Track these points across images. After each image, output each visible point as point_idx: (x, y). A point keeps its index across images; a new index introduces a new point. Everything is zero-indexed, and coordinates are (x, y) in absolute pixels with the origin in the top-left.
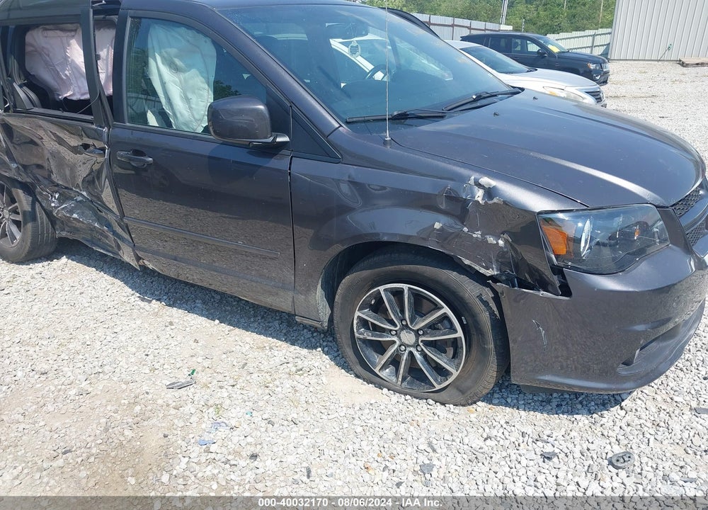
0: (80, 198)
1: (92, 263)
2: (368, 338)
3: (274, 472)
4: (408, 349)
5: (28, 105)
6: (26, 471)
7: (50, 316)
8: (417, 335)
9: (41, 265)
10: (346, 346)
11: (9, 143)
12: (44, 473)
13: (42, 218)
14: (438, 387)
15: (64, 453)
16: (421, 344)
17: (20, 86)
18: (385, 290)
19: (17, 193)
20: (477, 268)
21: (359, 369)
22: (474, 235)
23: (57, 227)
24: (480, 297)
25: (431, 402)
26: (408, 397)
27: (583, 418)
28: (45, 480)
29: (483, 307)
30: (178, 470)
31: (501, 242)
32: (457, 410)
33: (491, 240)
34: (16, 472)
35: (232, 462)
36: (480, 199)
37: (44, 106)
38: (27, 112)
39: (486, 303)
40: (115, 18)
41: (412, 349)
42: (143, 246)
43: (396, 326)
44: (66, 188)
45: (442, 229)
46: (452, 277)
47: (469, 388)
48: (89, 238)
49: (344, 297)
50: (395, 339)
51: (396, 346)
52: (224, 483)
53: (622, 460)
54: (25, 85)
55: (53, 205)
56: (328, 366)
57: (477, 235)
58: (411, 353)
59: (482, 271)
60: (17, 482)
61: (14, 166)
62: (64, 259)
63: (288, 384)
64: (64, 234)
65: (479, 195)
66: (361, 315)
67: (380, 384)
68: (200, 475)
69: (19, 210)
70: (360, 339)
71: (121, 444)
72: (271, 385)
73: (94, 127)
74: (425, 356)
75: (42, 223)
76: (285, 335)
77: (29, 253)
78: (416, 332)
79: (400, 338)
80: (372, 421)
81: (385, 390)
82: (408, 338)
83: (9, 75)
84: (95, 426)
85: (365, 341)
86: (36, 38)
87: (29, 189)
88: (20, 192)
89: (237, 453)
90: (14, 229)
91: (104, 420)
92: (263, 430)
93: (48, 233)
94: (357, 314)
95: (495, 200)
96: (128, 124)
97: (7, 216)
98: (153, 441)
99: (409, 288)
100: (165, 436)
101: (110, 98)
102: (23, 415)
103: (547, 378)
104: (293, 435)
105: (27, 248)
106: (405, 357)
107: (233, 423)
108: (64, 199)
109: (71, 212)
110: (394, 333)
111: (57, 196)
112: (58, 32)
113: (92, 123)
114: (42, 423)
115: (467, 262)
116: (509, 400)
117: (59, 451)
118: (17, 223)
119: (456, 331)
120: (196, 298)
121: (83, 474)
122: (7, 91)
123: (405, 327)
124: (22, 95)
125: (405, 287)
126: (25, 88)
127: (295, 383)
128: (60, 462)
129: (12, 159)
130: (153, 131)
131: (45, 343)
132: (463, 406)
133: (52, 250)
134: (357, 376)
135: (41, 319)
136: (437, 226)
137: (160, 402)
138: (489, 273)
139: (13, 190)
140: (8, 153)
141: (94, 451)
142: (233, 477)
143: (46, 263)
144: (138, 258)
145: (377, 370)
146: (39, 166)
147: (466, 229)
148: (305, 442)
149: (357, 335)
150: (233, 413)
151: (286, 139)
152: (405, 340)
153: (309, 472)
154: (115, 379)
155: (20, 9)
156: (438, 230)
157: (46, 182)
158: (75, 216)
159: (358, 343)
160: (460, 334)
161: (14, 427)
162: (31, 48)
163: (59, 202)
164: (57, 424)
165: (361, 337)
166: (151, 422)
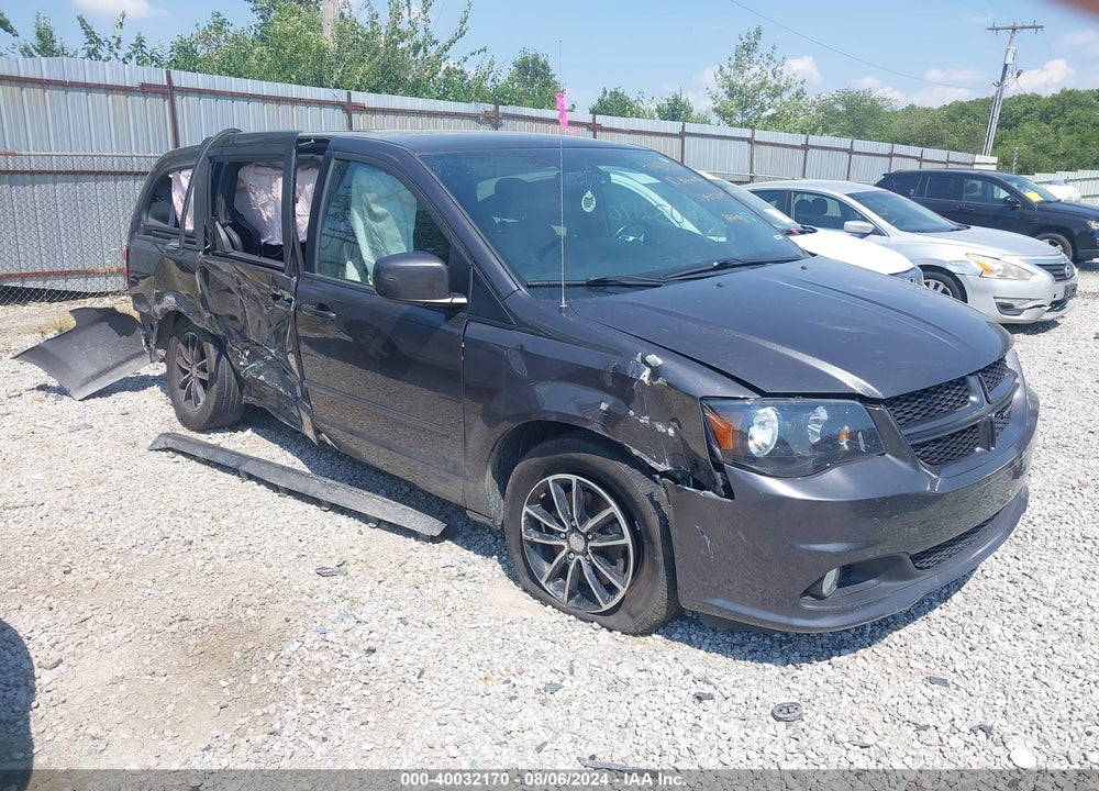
0: (270, 358)
1: (279, 438)
2: (536, 540)
3: (384, 668)
4: (577, 557)
5: (228, 248)
6: (138, 631)
7: (214, 489)
8: (587, 541)
9: (222, 435)
10: (514, 551)
11: (205, 289)
12: (156, 635)
13: (229, 379)
14: (606, 607)
15: (180, 621)
16: (589, 551)
17: (223, 226)
18: (554, 481)
19: (208, 348)
20: (647, 460)
21: (527, 580)
22: (641, 421)
23: (244, 391)
24: (651, 496)
25: (596, 625)
26: (572, 617)
27: (774, 667)
28: (154, 642)
29: (652, 509)
30: (287, 652)
31: (671, 431)
32: (623, 638)
33: (660, 427)
34: (129, 631)
35: (344, 653)
36: (646, 380)
37: (247, 250)
38: (226, 256)
39: (657, 505)
40: (321, 157)
41: (580, 557)
42: (338, 422)
43: (565, 527)
44: (257, 344)
45: (608, 411)
46: (621, 469)
47: (639, 612)
48: (276, 407)
49: (515, 488)
50: (564, 543)
51: (564, 552)
52: (328, 671)
53: (785, 711)
54: (229, 225)
55: (242, 363)
56: (496, 576)
57: (645, 420)
58: (579, 562)
59: (654, 464)
60: (128, 639)
61: (207, 315)
62: (249, 432)
63: (442, 586)
64: (251, 400)
65: (645, 375)
66: (529, 511)
67: (545, 599)
68: (307, 659)
69: (207, 368)
70: (527, 541)
71: (240, 622)
72: (421, 586)
73: (284, 275)
74: (594, 568)
75: (229, 385)
76: (465, 537)
77: (211, 419)
78: (585, 536)
79: (568, 542)
80: (517, 636)
81: (550, 607)
82: (577, 543)
83: (215, 214)
84: (220, 601)
85: (533, 545)
86: (248, 176)
87: (220, 344)
88: (211, 346)
89: (354, 646)
90: (200, 389)
91: (232, 596)
92: (392, 628)
93: (234, 397)
94: (526, 509)
95: (659, 381)
96: (317, 275)
97: (195, 375)
98: (274, 623)
99: (578, 481)
100: (287, 620)
101: (303, 245)
102: (154, 581)
103: (719, 602)
104: (422, 637)
105: (209, 415)
106: (572, 567)
107: (363, 618)
108: (254, 357)
109: (259, 373)
110: (563, 536)
111: (247, 354)
112: (269, 169)
113: (283, 272)
114: (169, 591)
115: (636, 452)
116: (694, 637)
117: (177, 618)
118: (203, 383)
119: (623, 537)
120: (382, 488)
121: (193, 642)
122: (209, 231)
123: (574, 529)
124: (223, 236)
125: (574, 478)
126: (228, 228)
127: (450, 587)
128: (174, 628)
129: (207, 308)
130: (351, 286)
131: (198, 515)
132: (635, 635)
133: (238, 419)
134: (525, 590)
135: (203, 491)
136: (604, 406)
137: (295, 588)
138: (662, 467)
139: (205, 344)
140: (203, 300)
141: (211, 622)
142: (339, 666)
143: (229, 434)
144: (318, 432)
145: (543, 582)
146: (233, 318)
147: (632, 413)
148: (432, 645)
149: (524, 535)
150: (368, 608)
151: (464, 300)
152: (574, 545)
153: (422, 672)
154: (258, 560)
155: (235, 145)
156: (604, 412)
157: (238, 337)
158: (262, 377)
159: (526, 545)
160: (628, 540)
161: (140, 591)
162: (242, 185)
163: (249, 361)
164: (185, 594)
165: (529, 538)
166: (277, 606)
